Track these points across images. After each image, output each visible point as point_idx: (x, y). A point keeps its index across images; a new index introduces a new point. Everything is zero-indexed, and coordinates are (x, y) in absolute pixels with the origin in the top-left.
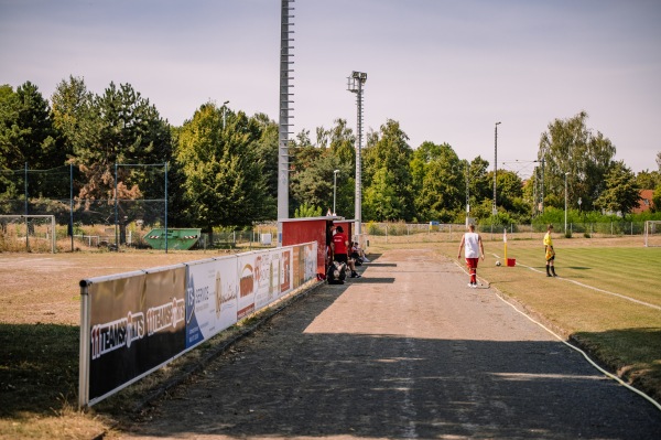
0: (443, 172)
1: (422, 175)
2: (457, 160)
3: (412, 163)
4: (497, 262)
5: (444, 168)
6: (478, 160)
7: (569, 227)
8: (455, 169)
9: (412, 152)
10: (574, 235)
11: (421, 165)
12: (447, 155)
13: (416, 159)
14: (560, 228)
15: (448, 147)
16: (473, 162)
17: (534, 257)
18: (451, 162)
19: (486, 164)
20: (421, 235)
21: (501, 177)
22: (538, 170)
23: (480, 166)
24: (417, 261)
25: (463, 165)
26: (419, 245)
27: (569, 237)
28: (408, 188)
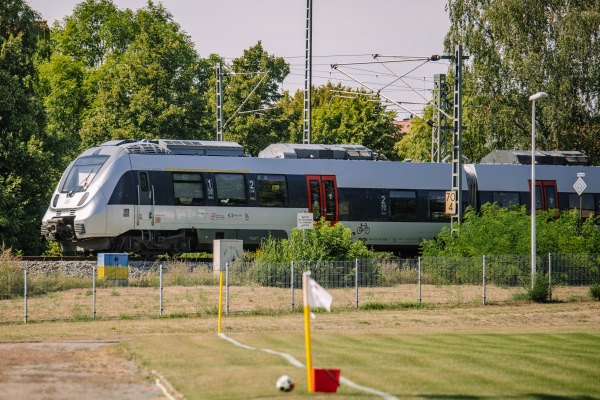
0: (140, 97)
1: (80, 103)
2: (185, 54)
3: (46, 69)
4: (282, 381)
5: (145, 82)
6: (255, 58)
7: (542, 267)
8: (182, 86)
9: (46, 34)
10: (560, 292)
11: (76, 75)
12: (155, 40)
13: (57, 55)
14: (513, 269)
15: (160, 16)
16: (238, 64)
17: (413, 361)
18: (169, 63)
19: (278, 69)
20: (69, 298)
21: (329, 110)
22: (443, 86)
23: (262, 75)
24: (36, 379)
25: (207, 70)
26: (64, 327)
27: (541, 297)
28: (33, 147)
